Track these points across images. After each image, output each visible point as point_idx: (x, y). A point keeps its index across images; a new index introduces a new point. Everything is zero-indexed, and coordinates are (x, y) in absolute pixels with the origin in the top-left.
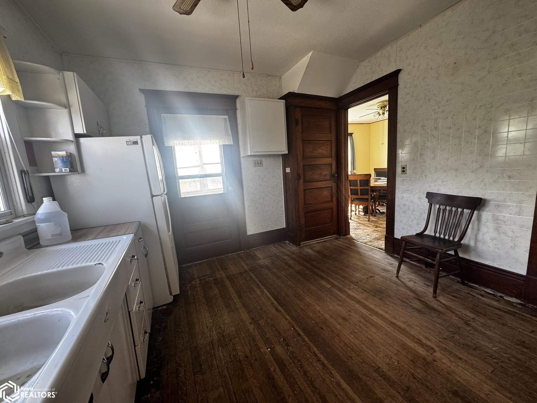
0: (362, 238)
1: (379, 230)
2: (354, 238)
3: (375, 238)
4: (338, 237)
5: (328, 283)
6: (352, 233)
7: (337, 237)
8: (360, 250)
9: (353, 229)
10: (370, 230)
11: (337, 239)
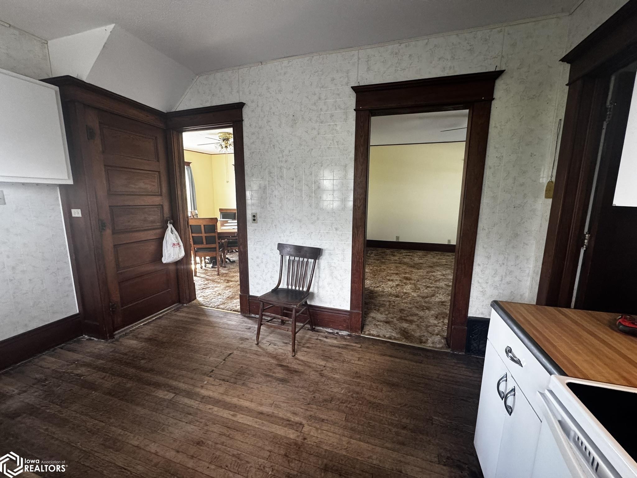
0: (213, 301)
1: (232, 286)
2: (203, 302)
3: (228, 298)
4: (180, 305)
5: (168, 391)
6: (199, 296)
7: (178, 306)
8: (212, 319)
9: (200, 289)
10: (220, 287)
11: (177, 310)
